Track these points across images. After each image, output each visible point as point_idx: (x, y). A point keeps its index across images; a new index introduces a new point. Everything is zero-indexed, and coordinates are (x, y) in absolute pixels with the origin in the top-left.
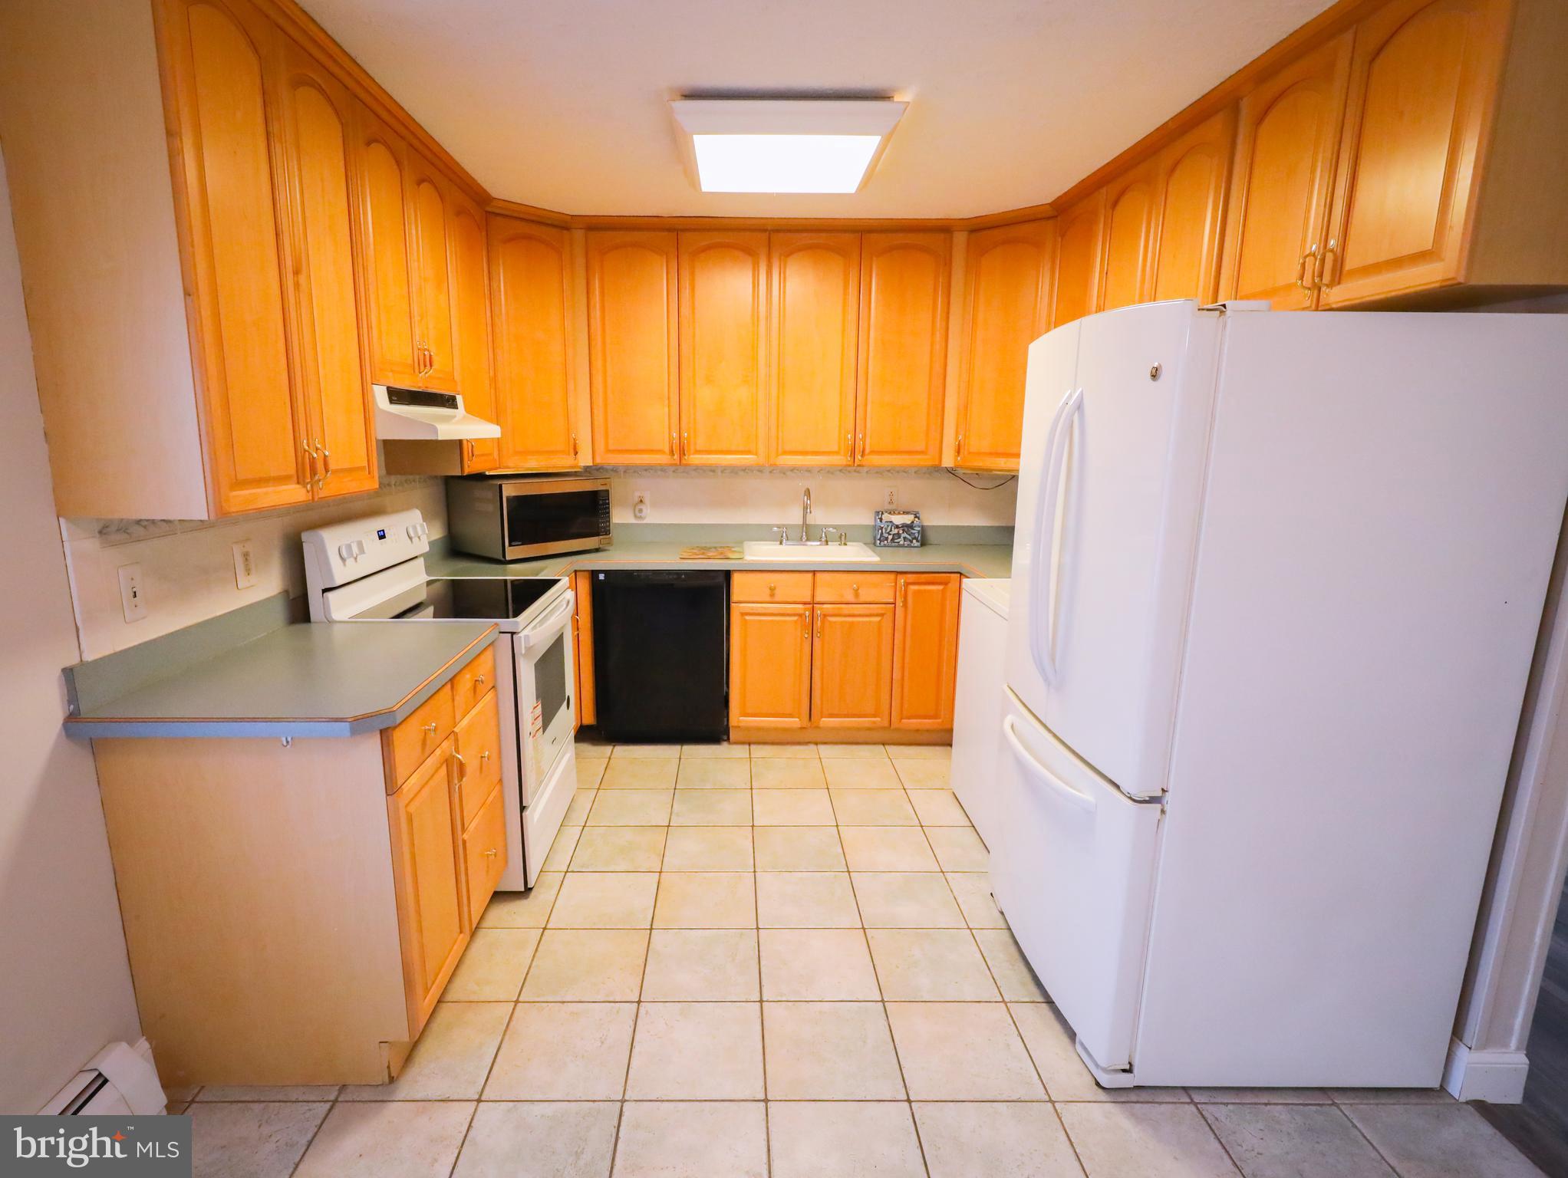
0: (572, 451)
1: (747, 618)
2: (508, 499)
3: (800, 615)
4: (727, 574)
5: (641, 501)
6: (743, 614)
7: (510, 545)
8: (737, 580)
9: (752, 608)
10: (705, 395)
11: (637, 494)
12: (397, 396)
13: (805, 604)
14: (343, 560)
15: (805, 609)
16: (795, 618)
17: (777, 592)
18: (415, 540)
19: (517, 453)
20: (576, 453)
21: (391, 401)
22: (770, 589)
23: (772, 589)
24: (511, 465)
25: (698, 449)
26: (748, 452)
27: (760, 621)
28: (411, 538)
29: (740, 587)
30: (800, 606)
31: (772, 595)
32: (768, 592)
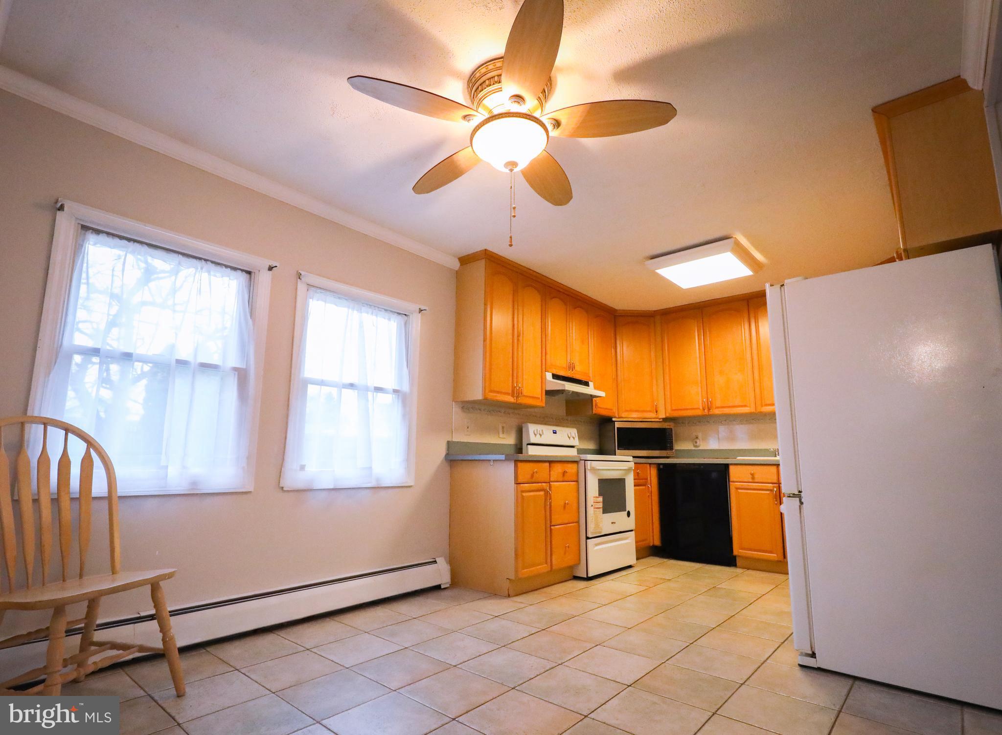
0: (655, 411)
1: (739, 491)
2: (617, 428)
3: (772, 490)
4: (726, 466)
5: (697, 438)
6: (737, 489)
7: (618, 449)
8: (731, 468)
9: (742, 485)
10: (719, 380)
11: (695, 434)
12: (555, 377)
13: (772, 483)
14: (535, 435)
15: (774, 487)
16: (768, 492)
17: (756, 476)
18: (572, 438)
19: (626, 411)
20: (657, 412)
21: (553, 378)
22: (751, 474)
23: (752, 475)
24: (623, 416)
25: (717, 406)
26: (745, 406)
27: (747, 493)
28: (569, 438)
29: (735, 473)
30: (771, 485)
31: (753, 478)
32: (751, 476)
